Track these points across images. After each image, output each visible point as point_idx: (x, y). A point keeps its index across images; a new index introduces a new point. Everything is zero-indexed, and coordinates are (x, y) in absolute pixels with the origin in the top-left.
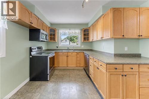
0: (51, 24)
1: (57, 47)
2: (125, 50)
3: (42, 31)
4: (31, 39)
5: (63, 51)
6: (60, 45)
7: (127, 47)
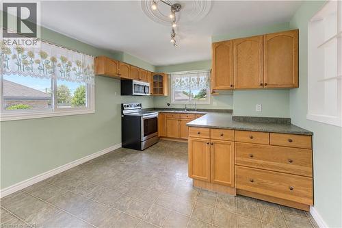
0: (157, 67)
1: (169, 105)
2: (257, 110)
3: (135, 82)
4: (123, 93)
5: (177, 111)
6: (173, 102)
7: (260, 105)
